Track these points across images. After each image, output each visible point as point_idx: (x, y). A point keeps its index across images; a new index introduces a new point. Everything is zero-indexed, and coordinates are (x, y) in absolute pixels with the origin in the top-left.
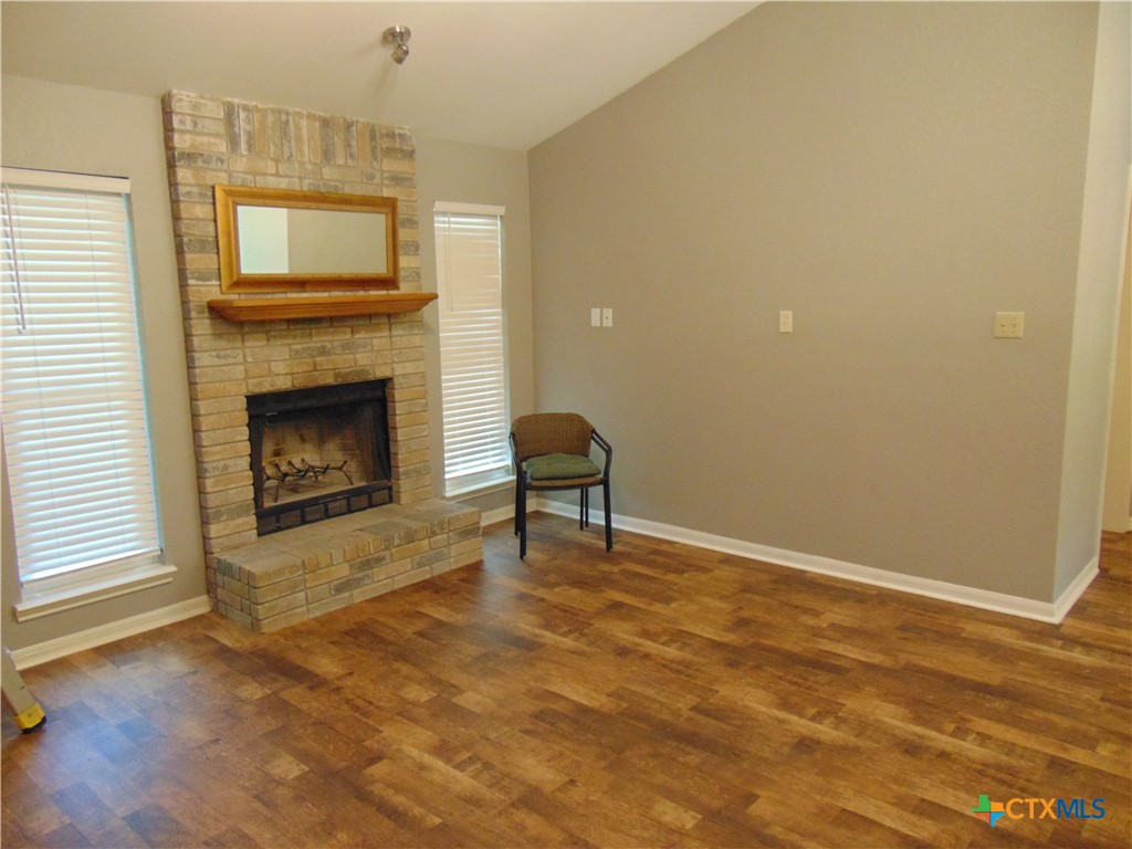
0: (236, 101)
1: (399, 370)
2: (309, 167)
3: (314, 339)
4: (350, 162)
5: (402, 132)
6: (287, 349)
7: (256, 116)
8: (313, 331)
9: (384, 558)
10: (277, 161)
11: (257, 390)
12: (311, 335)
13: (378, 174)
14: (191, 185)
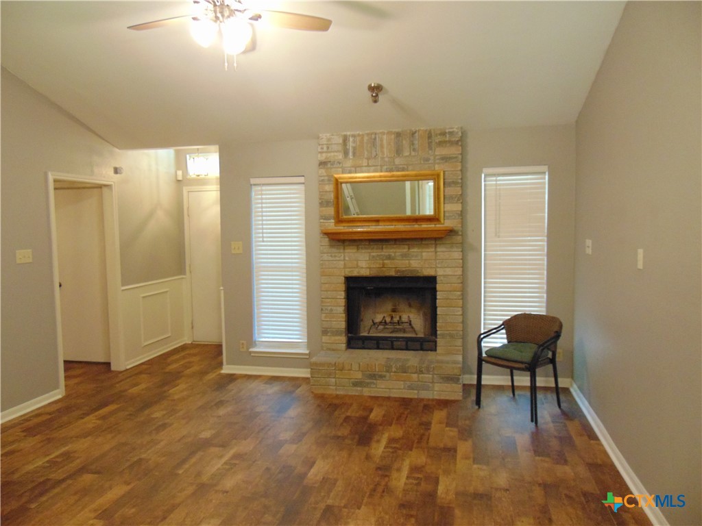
0: (348, 133)
1: (440, 272)
2: (387, 159)
3: (384, 250)
4: (413, 153)
5: (451, 130)
6: (368, 255)
7: (358, 139)
8: (384, 246)
9: (385, 376)
10: (368, 159)
11: (350, 275)
12: (382, 248)
13: (432, 158)
14: (324, 176)
